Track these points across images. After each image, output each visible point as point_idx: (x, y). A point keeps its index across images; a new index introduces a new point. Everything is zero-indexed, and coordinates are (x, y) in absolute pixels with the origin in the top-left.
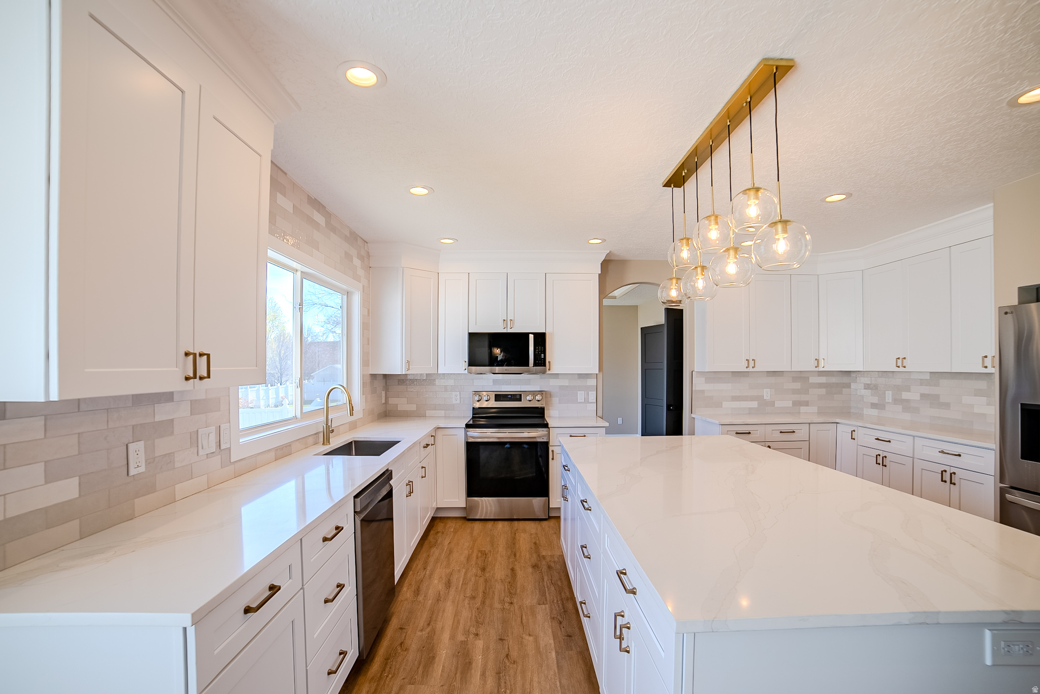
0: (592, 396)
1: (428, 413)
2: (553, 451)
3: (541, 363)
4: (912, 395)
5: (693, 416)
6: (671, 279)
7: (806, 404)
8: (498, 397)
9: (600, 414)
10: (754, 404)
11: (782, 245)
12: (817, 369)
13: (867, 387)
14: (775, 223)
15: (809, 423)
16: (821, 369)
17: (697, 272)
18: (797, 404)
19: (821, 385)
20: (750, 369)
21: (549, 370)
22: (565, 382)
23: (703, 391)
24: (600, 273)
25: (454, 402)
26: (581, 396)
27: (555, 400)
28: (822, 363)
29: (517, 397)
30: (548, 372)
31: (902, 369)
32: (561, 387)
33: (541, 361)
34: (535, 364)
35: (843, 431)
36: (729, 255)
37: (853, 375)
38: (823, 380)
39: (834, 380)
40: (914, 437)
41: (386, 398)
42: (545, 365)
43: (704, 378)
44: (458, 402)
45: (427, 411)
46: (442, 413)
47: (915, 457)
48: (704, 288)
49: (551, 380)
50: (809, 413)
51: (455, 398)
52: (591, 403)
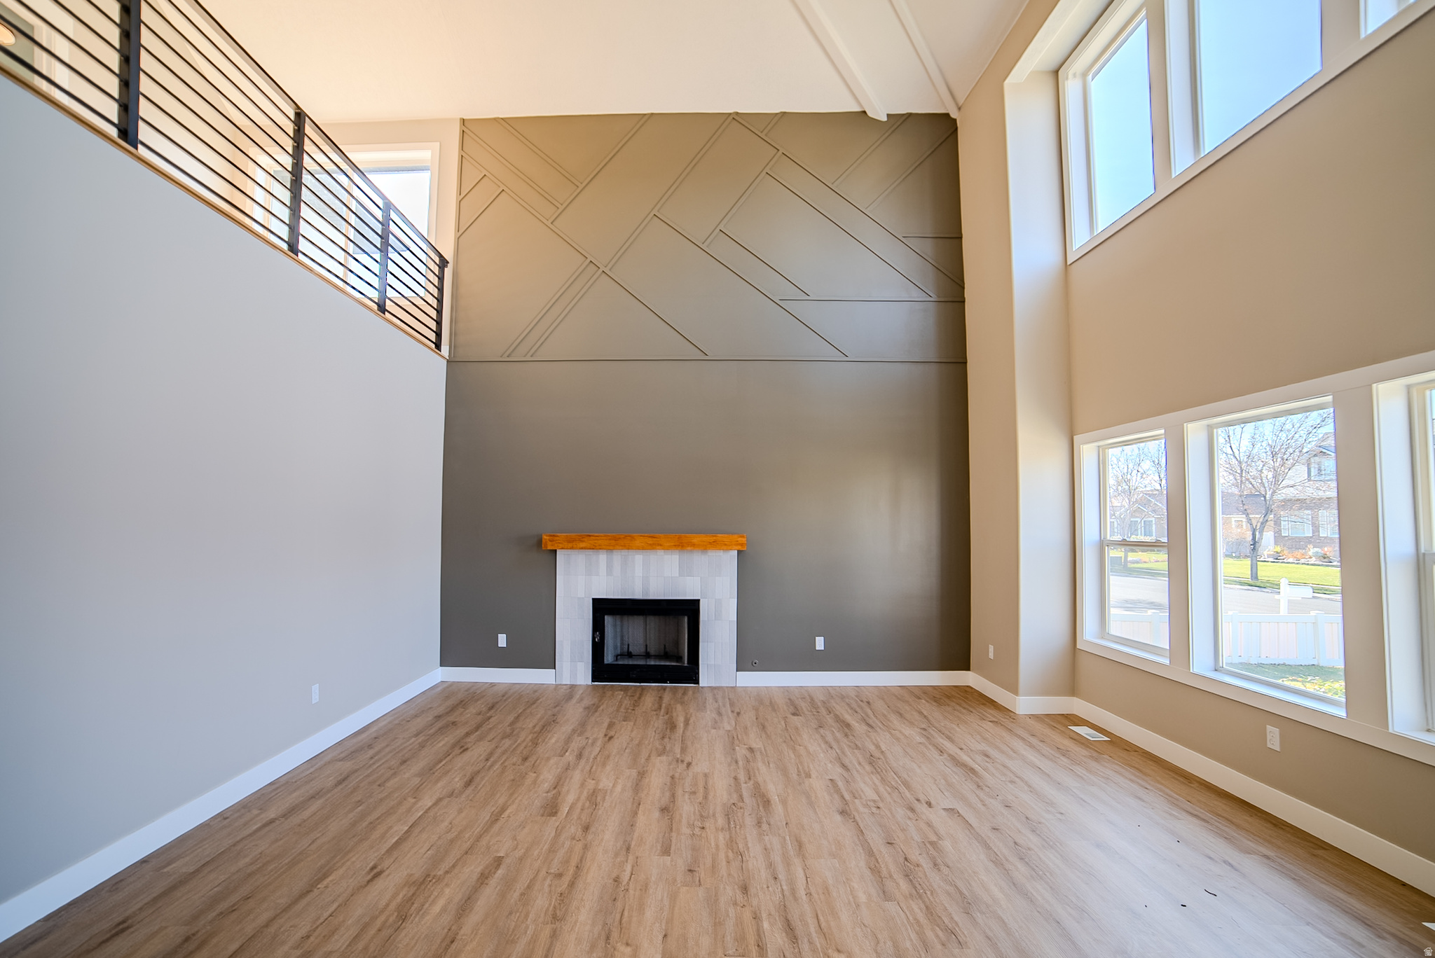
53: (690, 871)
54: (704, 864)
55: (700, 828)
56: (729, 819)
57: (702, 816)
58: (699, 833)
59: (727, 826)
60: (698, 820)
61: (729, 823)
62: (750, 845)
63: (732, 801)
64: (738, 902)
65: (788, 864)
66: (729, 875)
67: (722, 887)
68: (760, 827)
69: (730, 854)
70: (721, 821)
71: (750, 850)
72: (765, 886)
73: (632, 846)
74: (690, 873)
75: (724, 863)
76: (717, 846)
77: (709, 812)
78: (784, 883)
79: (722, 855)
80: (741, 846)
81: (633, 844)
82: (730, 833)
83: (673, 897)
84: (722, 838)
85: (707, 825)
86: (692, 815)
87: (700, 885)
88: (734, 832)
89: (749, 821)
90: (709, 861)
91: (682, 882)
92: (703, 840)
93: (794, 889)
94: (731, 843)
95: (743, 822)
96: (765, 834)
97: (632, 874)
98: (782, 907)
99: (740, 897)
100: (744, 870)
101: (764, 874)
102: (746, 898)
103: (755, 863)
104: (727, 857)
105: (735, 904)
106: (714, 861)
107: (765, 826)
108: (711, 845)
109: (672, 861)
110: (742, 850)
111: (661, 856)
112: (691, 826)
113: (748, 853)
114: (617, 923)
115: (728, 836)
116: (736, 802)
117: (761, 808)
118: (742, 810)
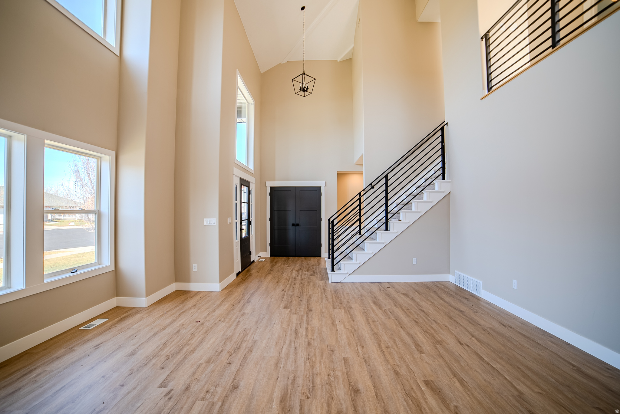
53: (332, 351)
54: (326, 354)
55: (330, 376)
56: (313, 383)
57: (330, 385)
58: (330, 371)
59: (314, 377)
60: (332, 381)
61: (313, 379)
62: (303, 364)
63: (309, 401)
64: (312, 340)
65: (288, 355)
66: (315, 350)
67: (318, 345)
68: (295, 376)
69: (314, 359)
70: (318, 381)
71: (303, 361)
72: (301, 345)
73: (364, 362)
74: (332, 350)
75: (317, 354)
76: (320, 364)
77: (326, 389)
78: (293, 346)
79: (318, 358)
80: (308, 364)
81: (364, 364)
82: (313, 372)
83: (337, 341)
84: (318, 369)
85: (326, 378)
86: (337, 386)
87: (327, 345)
88: (311, 373)
89: (300, 381)
90: (324, 355)
91: (335, 347)
92: (328, 367)
93: (290, 344)
94: (313, 366)
95: (304, 380)
96: (293, 372)
97: (357, 349)
98: (296, 338)
99: (312, 342)
100: (308, 352)
101: (300, 350)
102: (309, 341)
103: (303, 354)
104: (315, 358)
105: (314, 339)
106: (322, 356)
107: (291, 377)
108: (324, 364)
109: (342, 355)
110: (308, 361)
111: (347, 358)
112: (336, 377)
113: (305, 360)
114: (354, 333)
115: (314, 369)
116: (306, 400)
117: (289, 393)
118: (303, 391)
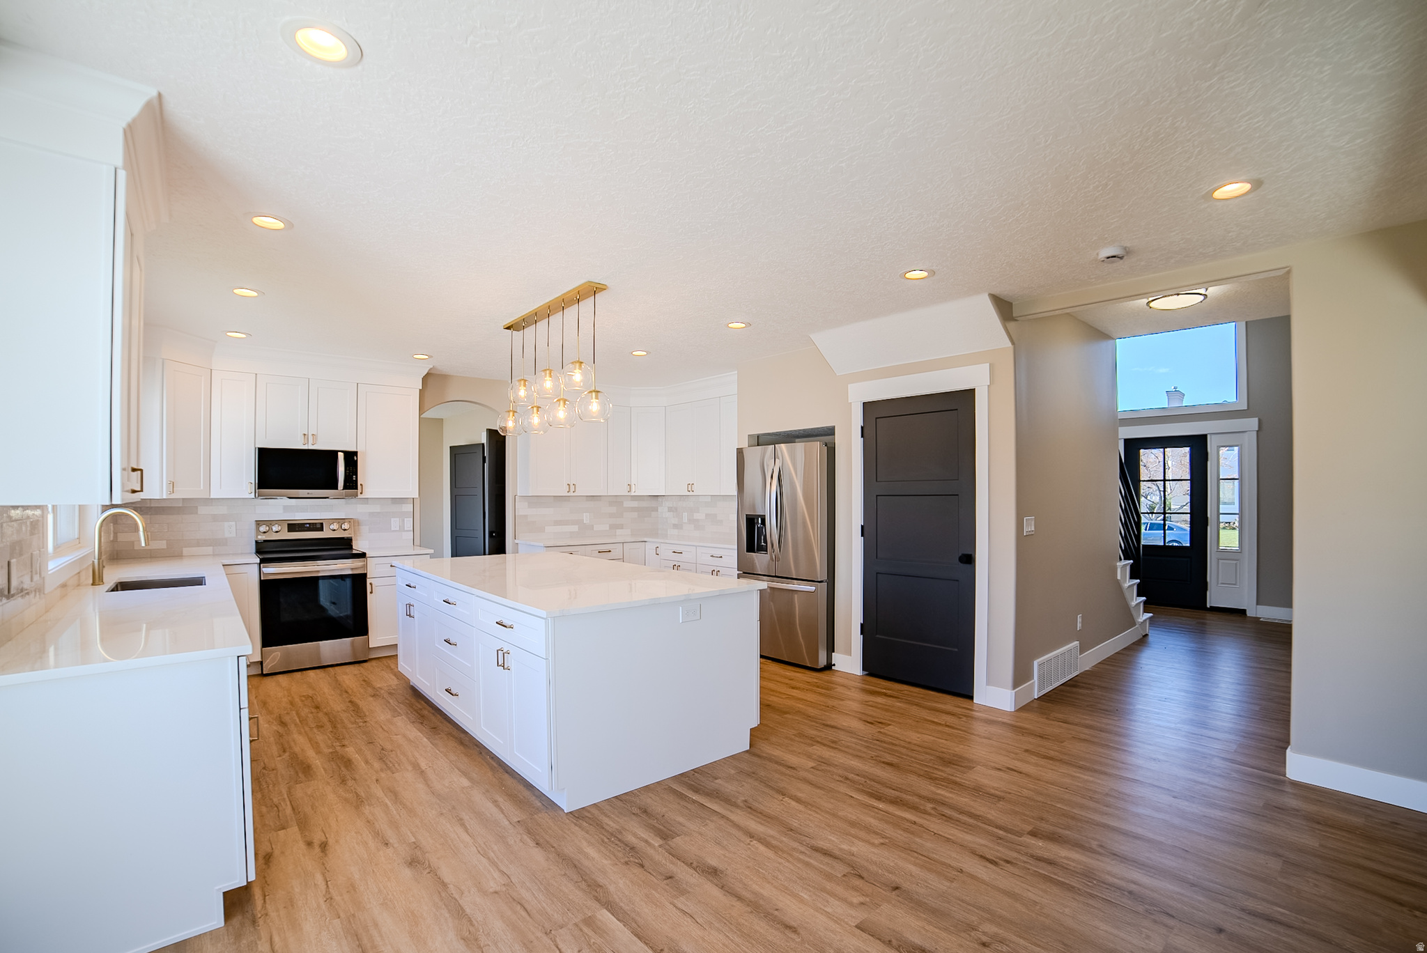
0: (408, 523)
1: (186, 551)
2: (371, 584)
3: (353, 486)
4: (699, 516)
5: (516, 541)
6: (509, 412)
7: (621, 527)
8: (293, 527)
9: (417, 541)
10: (575, 528)
11: (595, 406)
12: (629, 494)
13: (670, 509)
14: (591, 392)
15: (623, 543)
16: (633, 494)
17: (533, 410)
18: (614, 527)
19: (633, 509)
20: (571, 494)
21: (361, 493)
22: (376, 508)
23: (526, 516)
24: (421, 388)
25: (227, 535)
26: (395, 523)
27: (364, 529)
28: (633, 490)
29: (318, 527)
30: (360, 496)
31: (691, 493)
32: (371, 514)
33: (353, 483)
34: (345, 487)
35: (650, 548)
36: (560, 404)
37: (660, 499)
38: (635, 504)
39: (644, 504)
40: (696, 546)
41: (115, 534)
42: (357, 489)
43: (527, 503)
44: (234, 535)
45: (184, 549)
46: (209, 550)
47: (698, 562)
48: (539, 424)
49: (358, 505)
50: (623, 534)
51: (228, 530)
52: (407, 531)
